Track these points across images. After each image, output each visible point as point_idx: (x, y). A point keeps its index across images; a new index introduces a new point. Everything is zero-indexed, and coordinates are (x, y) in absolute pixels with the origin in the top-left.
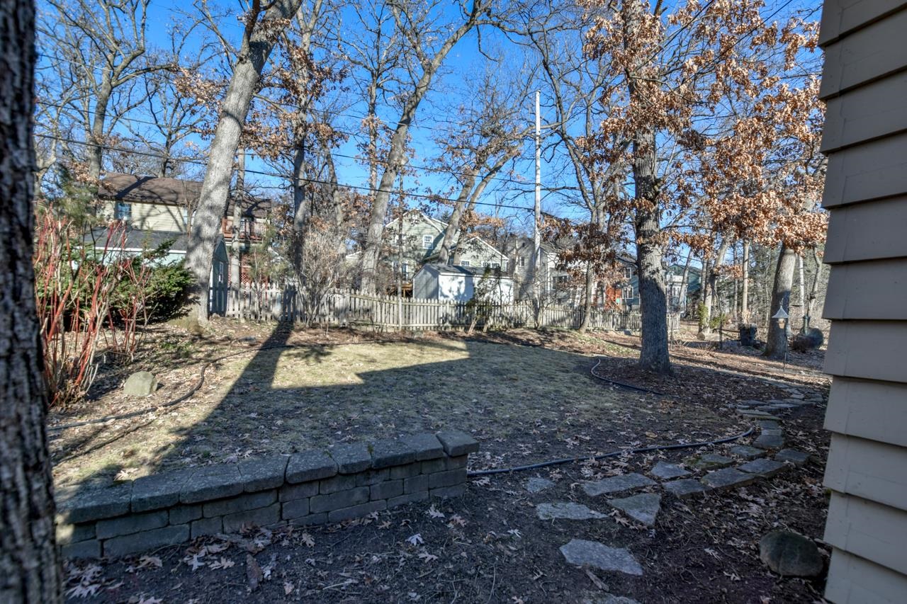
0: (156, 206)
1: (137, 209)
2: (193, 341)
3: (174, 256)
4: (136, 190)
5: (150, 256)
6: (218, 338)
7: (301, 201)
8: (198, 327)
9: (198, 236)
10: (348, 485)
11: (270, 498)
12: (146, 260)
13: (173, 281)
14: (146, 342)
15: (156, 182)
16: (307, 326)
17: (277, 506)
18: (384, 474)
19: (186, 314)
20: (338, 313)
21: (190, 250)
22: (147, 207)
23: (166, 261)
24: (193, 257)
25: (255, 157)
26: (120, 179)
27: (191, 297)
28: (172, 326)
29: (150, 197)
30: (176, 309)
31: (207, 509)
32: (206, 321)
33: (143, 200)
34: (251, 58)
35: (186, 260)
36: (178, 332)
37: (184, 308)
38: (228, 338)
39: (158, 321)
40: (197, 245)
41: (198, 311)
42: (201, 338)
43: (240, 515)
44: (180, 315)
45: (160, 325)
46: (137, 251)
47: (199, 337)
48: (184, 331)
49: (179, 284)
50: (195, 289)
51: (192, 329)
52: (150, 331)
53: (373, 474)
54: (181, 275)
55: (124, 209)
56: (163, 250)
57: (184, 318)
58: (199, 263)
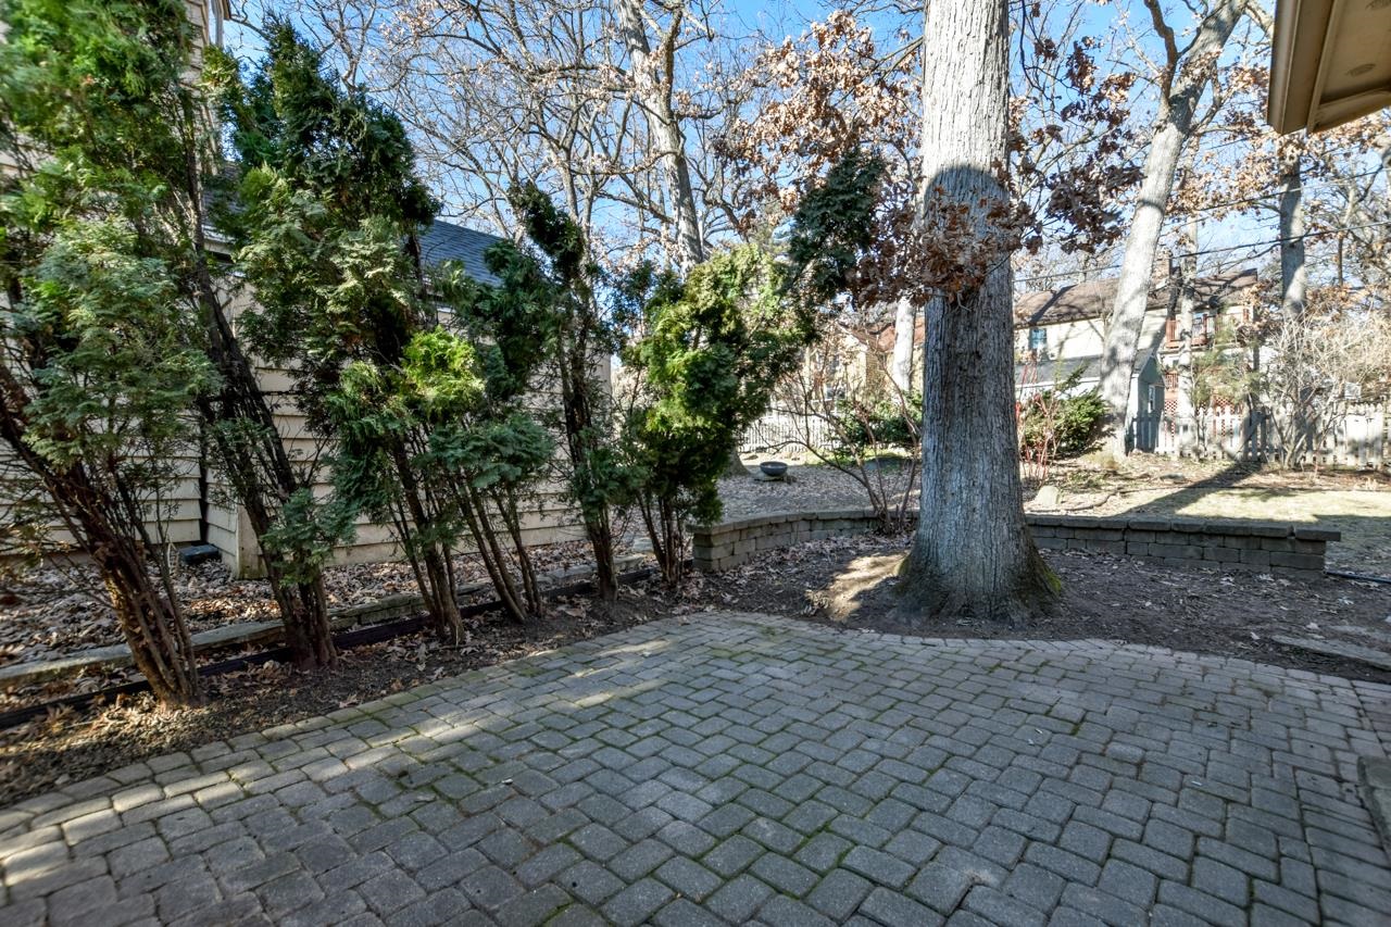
0: (1076, 323)
1: (1055, 332)
2: (1106, 476)
3: (1086, 386)
4: (1051, 309)
5: (1062, 389)
6: (1135, 475)
7: (1295, 268)
8: (1112, 463)
9: (1113, 359)
10: (1182, 541)
11: (1118, 536)
12: (1058, 393)
13: (1083, 412)
14: (1057, 475)
15: (1075, 292)
16: (1286, 467)
17: (1123, 543)
18: (1220, 540)
19: (1100, 449)
20: (1356, 448)
21: (1104, 376)
22: (1067, 326)
23: (1076, 392)
24: (1107, 383)
25: (1207, 221)
26: (1034, 300)
27: (1104, 429)
28: (1084, 462)
29: (1068, 314)
30: (1090, 443)
31: (1077, 532)
32: (1124, 456)
33: (1060, 319)
34: (1173, 119)
35: (1100, 387)
36: (1090, 467)
37: (1098, 442)
38: (1147, 475)
39: (1070, 457)
40: (1112, 370)
41: (1113, 446)
42: (1115, 473)
43: (1098, 542)
44: (1093, 450)
45: (1072, 460)
46: (1048, 385)
47: (1113, 473)
48: (1097, 466)
49: (1090, 414)
50: (1110, 419)
51: (1106, 465)
52: (1062, 466)
53: (1205, 538)
54: (1092, 404)
55: (1039, 335)
56: (1073, 381)
57: (1098, 452)
58: (1116, 391)
